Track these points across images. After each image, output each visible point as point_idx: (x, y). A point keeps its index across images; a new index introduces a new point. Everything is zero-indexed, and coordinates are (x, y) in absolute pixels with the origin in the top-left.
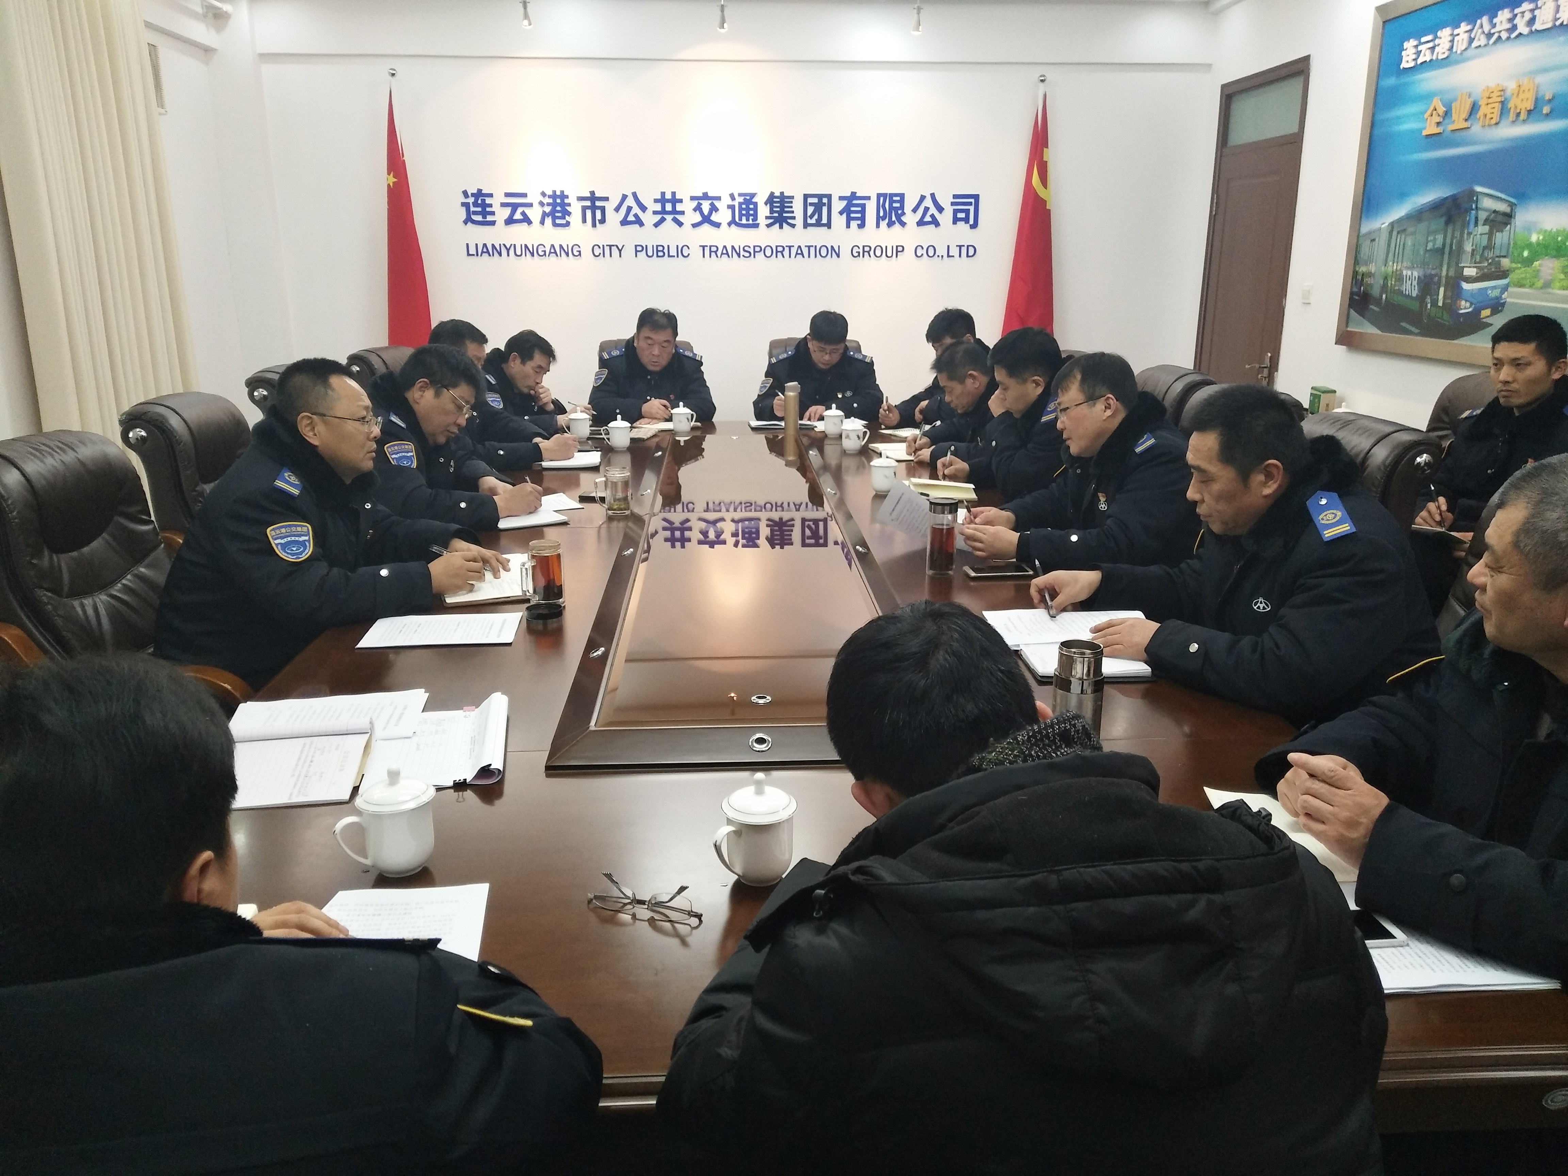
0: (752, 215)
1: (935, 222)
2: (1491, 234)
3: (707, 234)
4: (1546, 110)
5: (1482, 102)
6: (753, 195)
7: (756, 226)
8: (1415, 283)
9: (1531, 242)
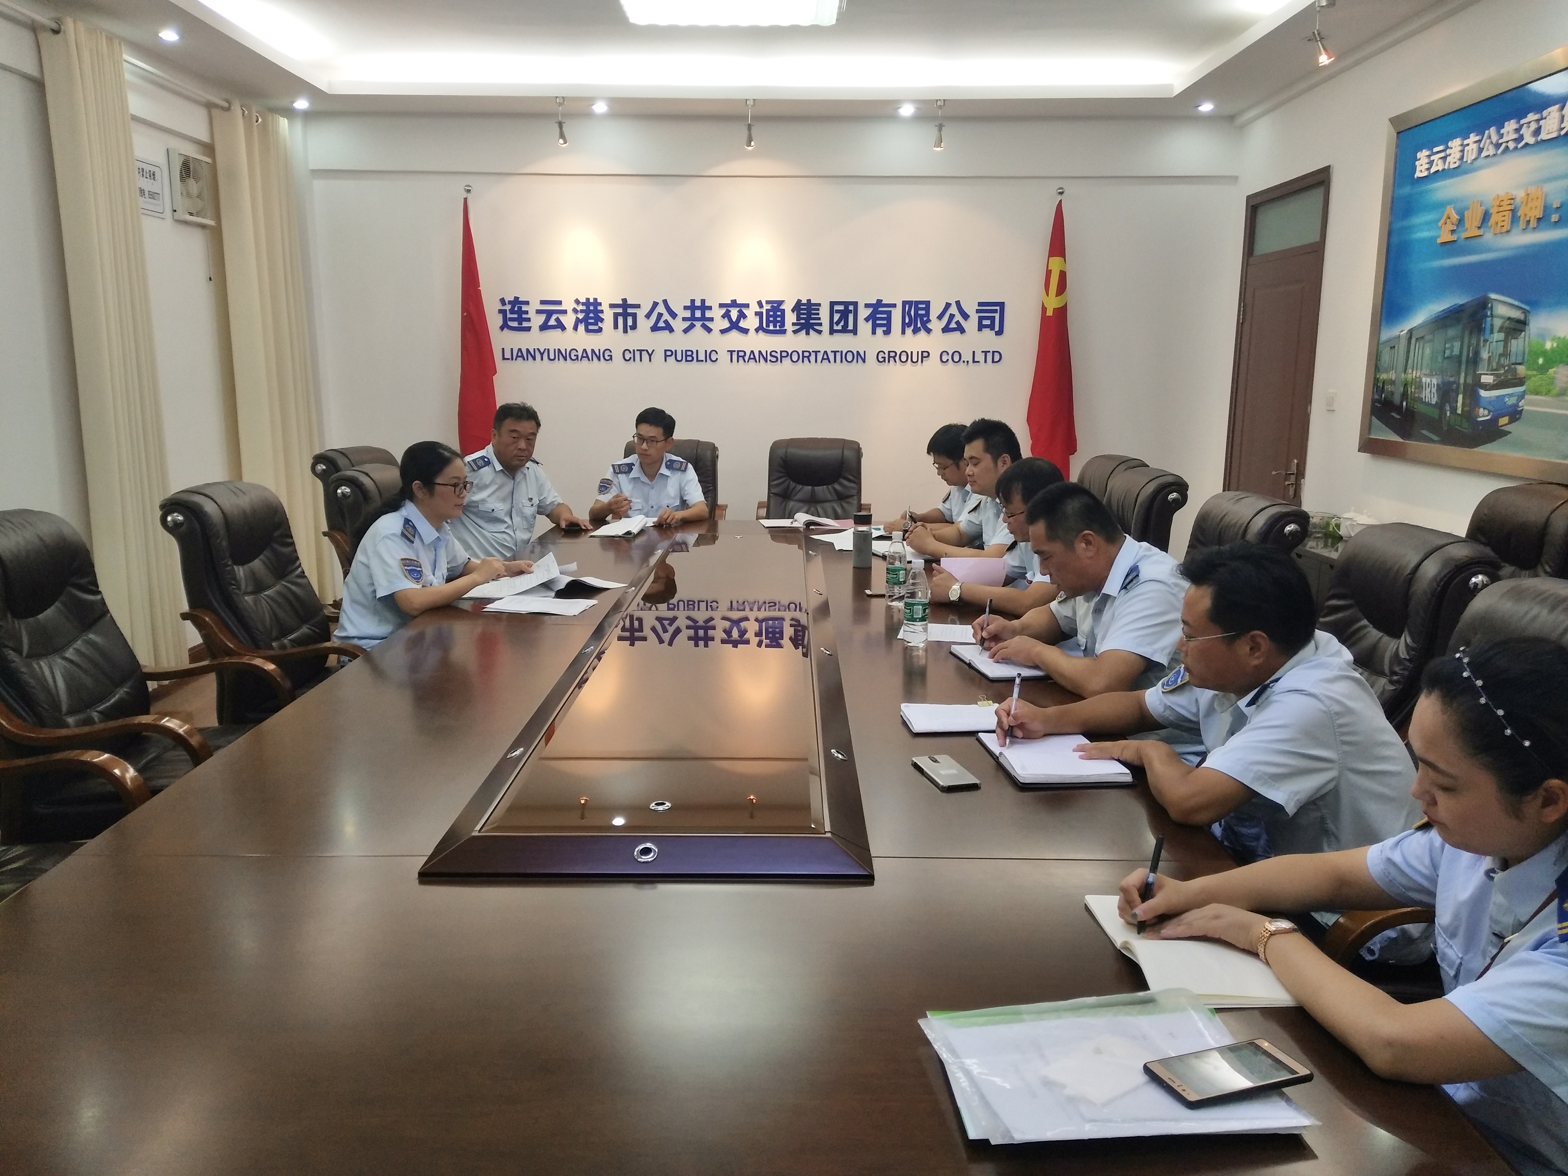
0: (778, 322)
1: (961, 329)
2: (1506, 341)
3: (735, 340)
4: (1555, 218)
5: (1493, 211)
6: (781, 302)
7: (784, 332)
8: (1434, 390)
9: (1545, 350)
